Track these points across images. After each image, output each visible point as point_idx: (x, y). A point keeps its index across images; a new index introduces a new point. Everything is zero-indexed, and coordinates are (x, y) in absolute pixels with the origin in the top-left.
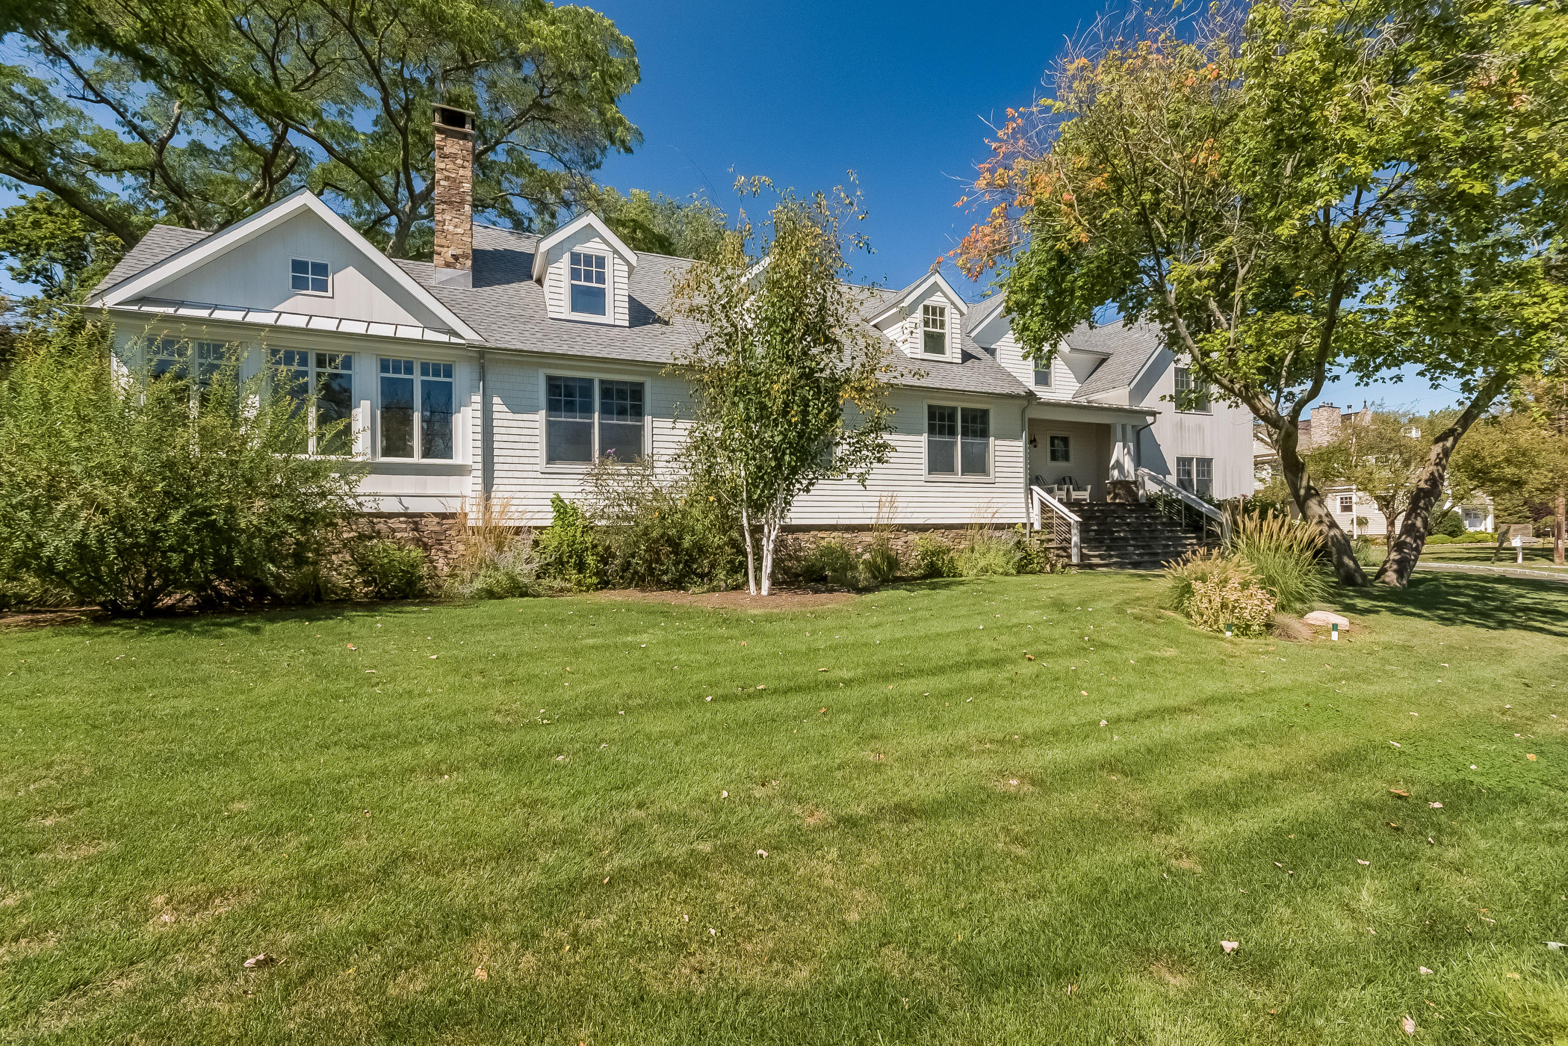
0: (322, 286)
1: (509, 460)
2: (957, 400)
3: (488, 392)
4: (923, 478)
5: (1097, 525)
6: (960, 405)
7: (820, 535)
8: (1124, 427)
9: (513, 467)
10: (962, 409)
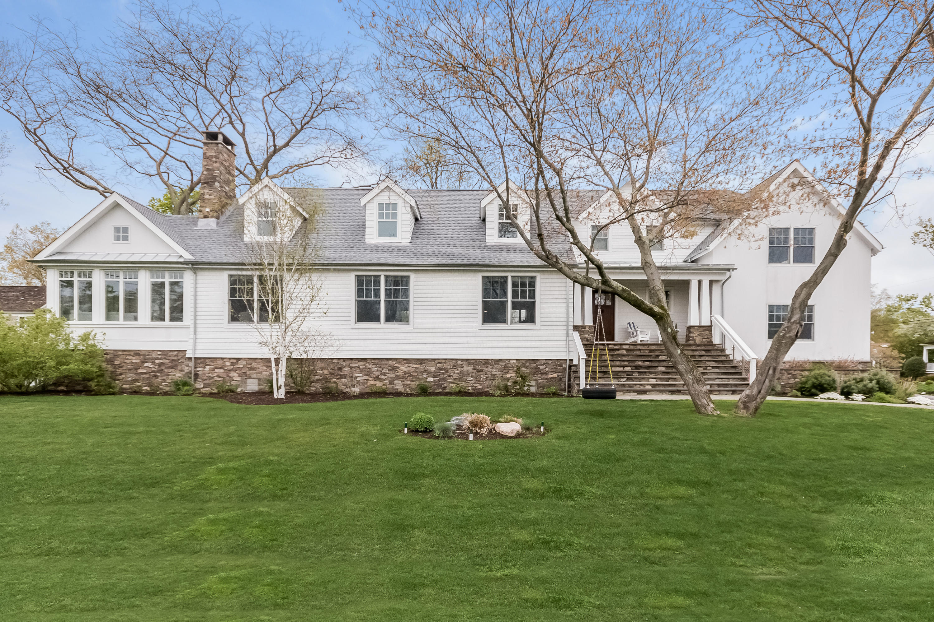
0: (126, 238)
2: (508, 272)
4: (477, 327)
6: (510, 275)
7: (397, 365)
8: (700, 283)
9: (210, 325)
10: (512, 277)
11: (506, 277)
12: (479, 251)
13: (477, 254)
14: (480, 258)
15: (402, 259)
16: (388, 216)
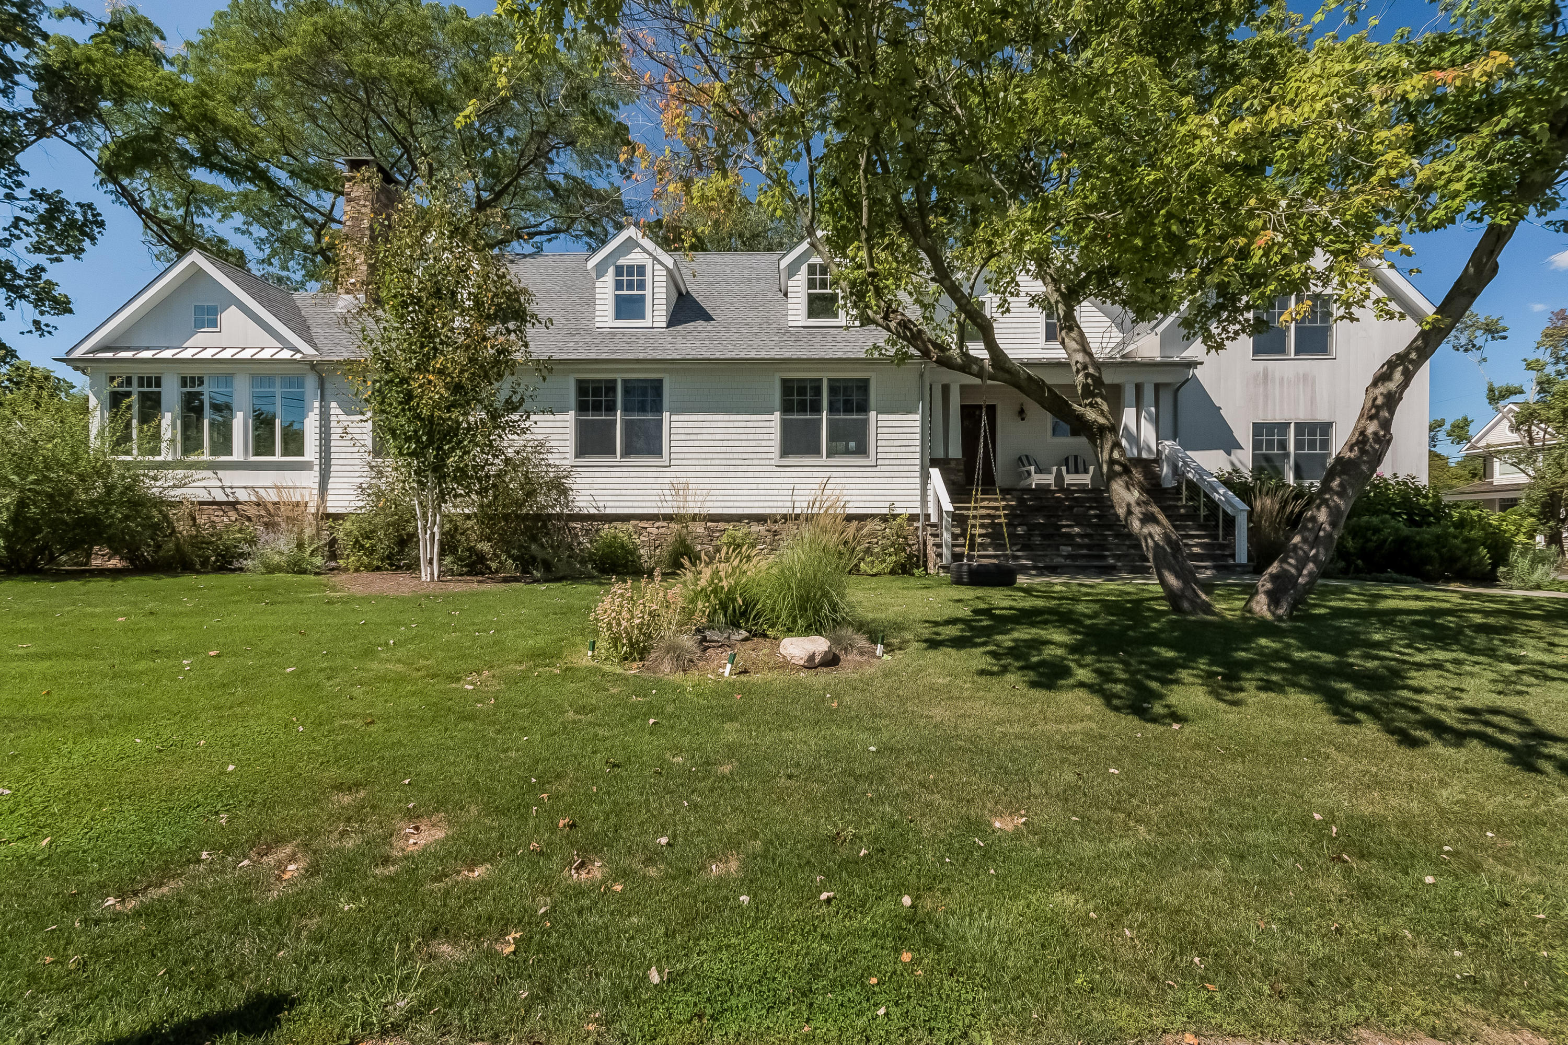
0: (213, 323)
1: (343, 456)
2: (823, 370)
3: (327, 398)
4: (773, 462)
5: (1044, 517)
6: (825, 376)
7: (643, 524)
8: (1139, 388)
9: (346, 462)
10: (830, 380)
11: (820, 380)
12: (776, 338)
13: (772, 344)
14: (777, 349)
15: (651, 352)
16: (630, 286)
